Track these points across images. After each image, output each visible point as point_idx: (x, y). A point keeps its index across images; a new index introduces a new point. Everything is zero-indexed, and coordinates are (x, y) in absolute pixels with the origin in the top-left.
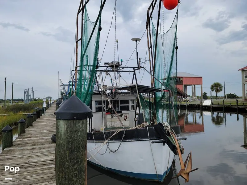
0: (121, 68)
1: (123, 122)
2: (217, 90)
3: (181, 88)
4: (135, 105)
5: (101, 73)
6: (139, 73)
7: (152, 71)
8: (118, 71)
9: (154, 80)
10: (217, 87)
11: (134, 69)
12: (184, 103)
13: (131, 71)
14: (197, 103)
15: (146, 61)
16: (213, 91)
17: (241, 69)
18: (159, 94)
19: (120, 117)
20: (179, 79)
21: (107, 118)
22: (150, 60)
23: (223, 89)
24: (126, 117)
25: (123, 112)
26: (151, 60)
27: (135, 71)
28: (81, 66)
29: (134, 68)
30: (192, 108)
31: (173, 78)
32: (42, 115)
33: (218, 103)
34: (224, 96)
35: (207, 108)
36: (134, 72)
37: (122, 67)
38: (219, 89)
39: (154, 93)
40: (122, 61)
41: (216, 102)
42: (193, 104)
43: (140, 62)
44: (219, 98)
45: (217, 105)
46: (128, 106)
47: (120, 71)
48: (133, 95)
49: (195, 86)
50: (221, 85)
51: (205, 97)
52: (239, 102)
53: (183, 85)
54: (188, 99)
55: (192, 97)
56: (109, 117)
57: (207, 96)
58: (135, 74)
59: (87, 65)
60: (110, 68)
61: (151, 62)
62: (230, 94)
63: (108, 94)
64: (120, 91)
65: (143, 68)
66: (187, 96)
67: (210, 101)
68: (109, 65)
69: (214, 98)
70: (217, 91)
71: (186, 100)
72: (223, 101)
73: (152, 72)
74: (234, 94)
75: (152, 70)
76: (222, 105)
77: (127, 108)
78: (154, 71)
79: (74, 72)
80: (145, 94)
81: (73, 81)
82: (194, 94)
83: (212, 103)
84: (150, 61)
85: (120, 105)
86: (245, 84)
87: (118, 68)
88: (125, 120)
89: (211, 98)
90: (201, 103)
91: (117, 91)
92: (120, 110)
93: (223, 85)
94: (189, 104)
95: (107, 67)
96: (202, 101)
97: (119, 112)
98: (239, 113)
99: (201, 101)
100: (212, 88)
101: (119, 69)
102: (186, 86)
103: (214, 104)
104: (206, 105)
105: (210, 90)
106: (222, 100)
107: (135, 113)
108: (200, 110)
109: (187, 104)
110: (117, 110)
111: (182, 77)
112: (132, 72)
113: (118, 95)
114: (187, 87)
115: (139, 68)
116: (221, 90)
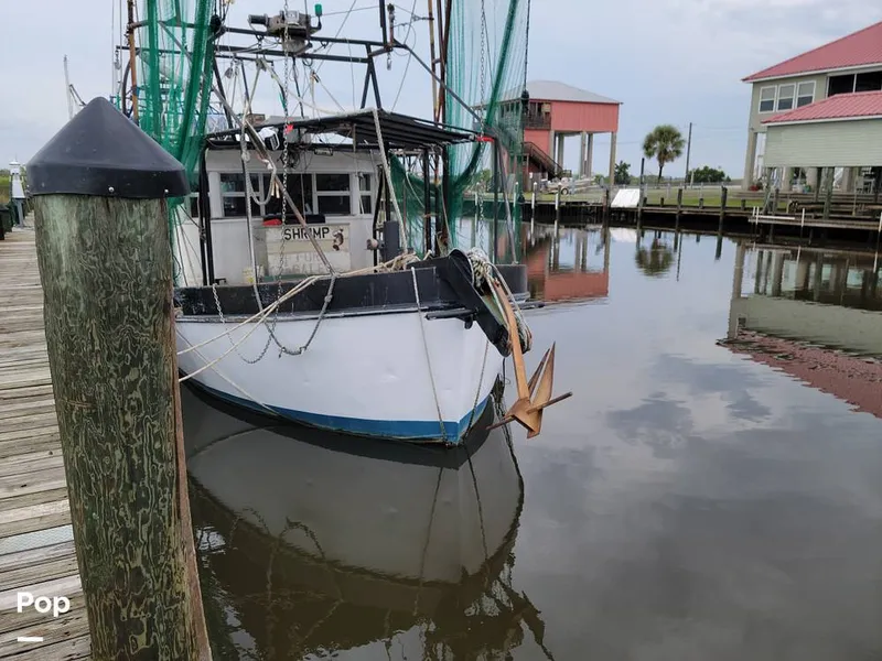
0: (316, 44)
1: (327, 255)
2: (665, 152)
3: (541, 141)
4: (373, 193)
5: (240, 67)
6: (389, 67)
7: (437, 62)
8: (305, 56)
9: (443, 98)
10: (664, 142)
11: (369, 50)
12: (550, 197)
13: (355, 60)
14: (595, 198)
15: (415, 18)
16: (650, 155)
17: (753, 77)
18: (462, 154)
19: (317, 237)
20: (539, 110)
21: (268, 239)
22: (431, 14)
23: (684, 150)
24: (340, 236)
25: (330, 219)
26: (435, 16)
27: (374, 58)
28: (150, 23)
29: (368, 44)
30: (575, 215)
31: (518, 104)
32: (10, 231)
33: (663, 199)
34: (683, 175)
35: (624, 218)
36: (369, 61)
37: (321, 40)
38: (670, 148)
39: (444, 148)
40: (319, 14)
41: (655, 196)
42: (581, 203)
43: (392, 20)
44: (665, 184)
45: (658, 206)
46: (347, 200)
47: (313, 57)
48: (363, 155)
49: (590, 135)
50: (679, 135)
51: (621, 178)
52: (728, 197)
53: (552, 133)
54: (564, 182)
55: (577, 177)
56: (274, 234)
57: (630, 174)
58: (371, 71)
59: (177, 21)
60: (272, 39)
61: (436, 22)
62: (706, 168)
63: (267, 140)
64: (315, 138)
65: (405, 47)
66: (561, 175)
67: (638, 191)
68: (268, 26)
69: (650, 183)
70: (664, 157)
71: (556, 185)
72: (681, 191)
73: (438, 66)
74: (719, 170)
75: (437, 56)
76: (675, 206)
77: (343, 207)
78: (446, 62)
79: (126, 55)
80: (415, 163)
81: (124, 98)
82: (586, 166)
83: (644, 200)
84: (431, 19)
85: (316, 194)
86: (756, 134)
87: (307, 42)
88: (336, 247)
89: (642, 182)
90: (608, 197)
91: (304, 139)
92: (316, 212)
93: (684, 136)
94: (567, 203)
95: (260, 35)
96: (611, 194)
97: (311, 219)
98: (723, 235)
99: (608, 192)
100: (648, 147)
101: (310, 46)
102: (561, 135)
103: (648, 203)
104: (621, 206)
105: (641, 153)
106: (676, 189)
107: (374, 226)
108: (601, 222)
109: (560, 203)
110: (305, 213)
111: (549, 102)
112: (363, 61)
113: (308, 154)
114: (566, 139)
115: (388, 46)
116: (678, 153)
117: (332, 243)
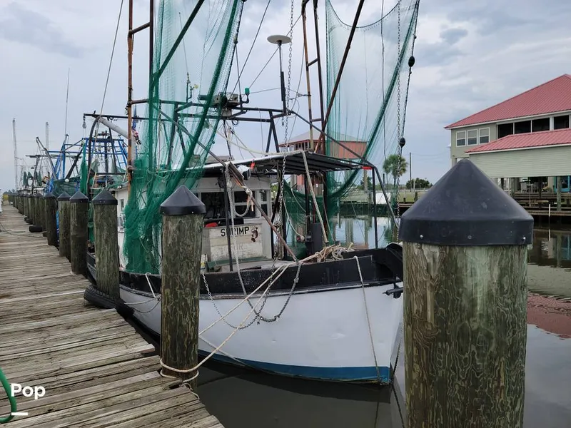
2: (397, 170)
8: (234, 119)
10: (396, 164)
11: (271, 114)
13: (263, 120)
14: (361, 198)
15: (299, 95)
16: (388, 172)
19: (242, 234)
21: (211, 237)
24: (256, 232)
25: (247, 221)
27: (274, 119)
29: (271, 111)
30: (350, 209)
33: (405, 199)
36: (271, 121)
38: (399, 168)
42: (353, 202)
45: (402, 203)
50: (404, 160)
56: (215, 233)
58: (273, 127)
62: (418, 179)
63: (245, 173)
65: (293, 112)
70: (396, 173)
72: (416, 193)
74: (426, 180)
84: (309, 95)
88: (253, 240)
90: (370, 198)
93: (407, 160)
94: (345, 203)
97: (237, 222)
108: (367, 214)
112: (268, 121)
115: (285, 112)
116: (404, 170)
117: (251, 237)
